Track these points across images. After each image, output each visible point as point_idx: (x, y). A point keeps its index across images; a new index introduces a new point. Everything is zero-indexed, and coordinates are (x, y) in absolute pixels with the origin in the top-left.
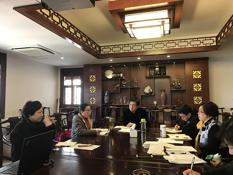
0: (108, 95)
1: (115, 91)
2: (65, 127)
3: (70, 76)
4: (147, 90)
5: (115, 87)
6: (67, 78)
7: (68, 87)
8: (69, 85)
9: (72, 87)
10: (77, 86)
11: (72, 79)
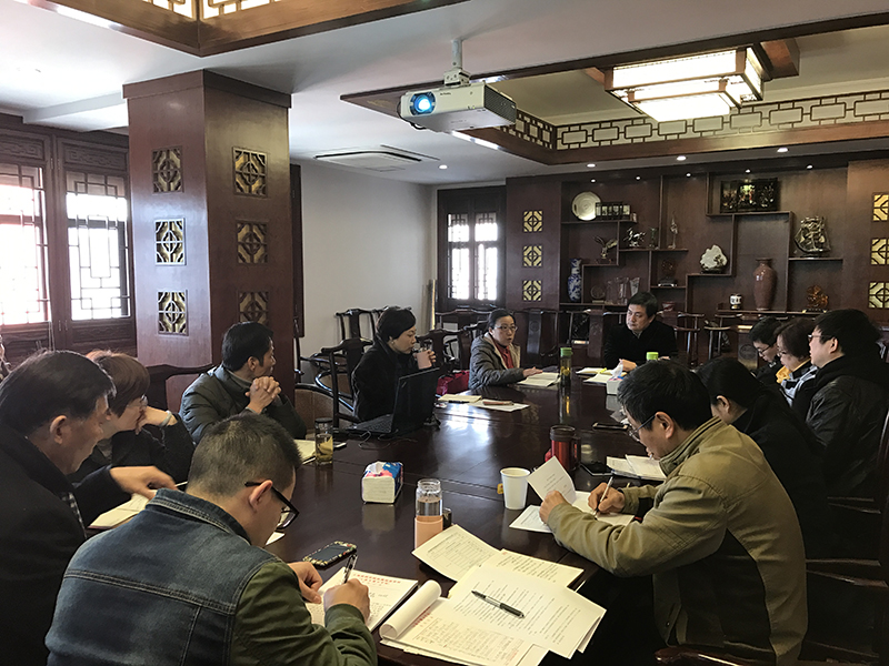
0: (580, 274)
1: (603, 261)
2: (455, 365)
3: (465, 213)
4: (711, 258)
5: (605, 249)
6: (456, 220)
7: (459, 245)
8: (462, 240)
9: (472, 245)
10: (488, 245)
11: (472, 223)
